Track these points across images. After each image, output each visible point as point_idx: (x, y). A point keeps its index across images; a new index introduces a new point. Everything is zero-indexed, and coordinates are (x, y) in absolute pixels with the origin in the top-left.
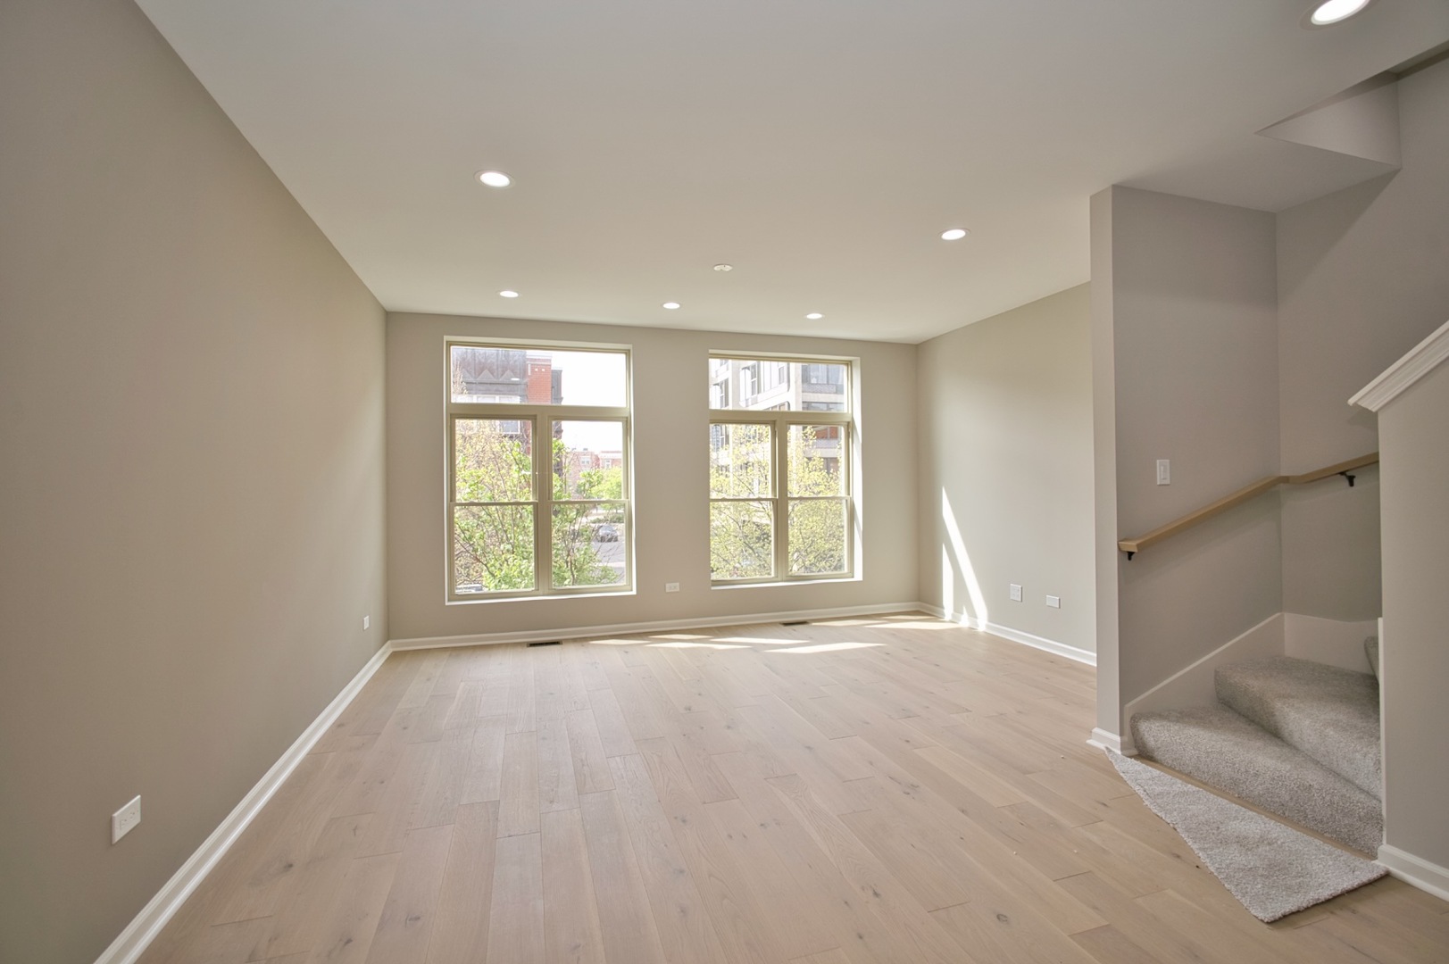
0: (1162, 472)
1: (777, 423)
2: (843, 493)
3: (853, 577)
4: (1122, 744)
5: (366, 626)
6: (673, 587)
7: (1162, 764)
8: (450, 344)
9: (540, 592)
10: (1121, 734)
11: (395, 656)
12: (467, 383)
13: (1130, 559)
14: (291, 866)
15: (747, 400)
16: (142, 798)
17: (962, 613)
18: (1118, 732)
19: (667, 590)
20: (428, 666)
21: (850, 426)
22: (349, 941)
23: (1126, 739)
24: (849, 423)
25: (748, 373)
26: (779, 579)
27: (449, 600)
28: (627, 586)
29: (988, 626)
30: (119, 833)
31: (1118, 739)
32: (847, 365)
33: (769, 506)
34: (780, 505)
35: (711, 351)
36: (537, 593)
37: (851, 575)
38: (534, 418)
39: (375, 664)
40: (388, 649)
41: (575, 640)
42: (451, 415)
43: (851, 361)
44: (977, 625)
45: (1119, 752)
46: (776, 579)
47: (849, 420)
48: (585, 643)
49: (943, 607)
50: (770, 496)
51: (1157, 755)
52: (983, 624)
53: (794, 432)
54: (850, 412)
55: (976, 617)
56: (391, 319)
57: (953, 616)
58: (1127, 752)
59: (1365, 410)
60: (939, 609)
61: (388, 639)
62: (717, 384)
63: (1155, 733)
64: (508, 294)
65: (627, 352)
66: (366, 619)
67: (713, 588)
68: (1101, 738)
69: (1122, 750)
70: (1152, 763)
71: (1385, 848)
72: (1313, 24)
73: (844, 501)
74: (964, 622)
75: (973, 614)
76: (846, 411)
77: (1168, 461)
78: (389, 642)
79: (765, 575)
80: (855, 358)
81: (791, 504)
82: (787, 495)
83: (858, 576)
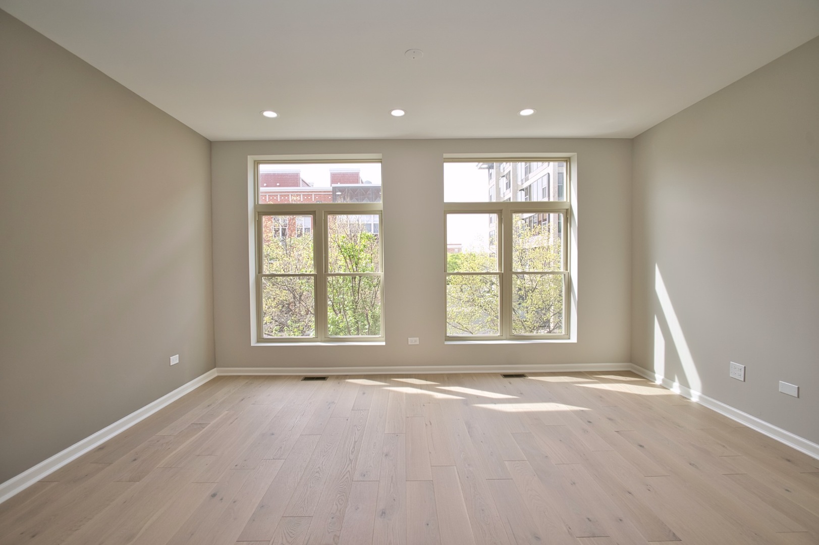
1: (504, 212)
2: (562, 270)
3: (569, 339)
6: (414, 341)
8: (257, 163)
9: (319, 339)
11: (218, 379)
17: (674, 381)
19: (410, 344)
21: (568, 213)
24: (567, 210)
25: (523, 193)
26: (504, 337)
27: (258, 342)
28: (377, 338)
29: (700, 397)
32: (566, 161)
33: (496, 278)
34: (506, 278)
36: (316, 339)
37: (567, 336)
38: (314, 213)
40: (213, 373)
41: (337, 377)
42: (258, 212)
43: (569, 158)
44: (690, 395)
46: (501, 338)
47: (567, 207)
48: (342, 381)
49: (654, 372)
50: (497, 271)
52: (695, 395)
53: (518, 220)
54: (568, 201)
55: (689, 387)
57: (664, 382)
64: (269, 114)
65: (382, 161)
67: (446, 343)
73: (563, 276)
74: (676, 389)
75: (684, 383)
76: (565, 200)
78: (215, 369)
79: (491, 334)
80: (573, 155)
81: (514, 276)
82: (511, 270)
83: (574, 339)
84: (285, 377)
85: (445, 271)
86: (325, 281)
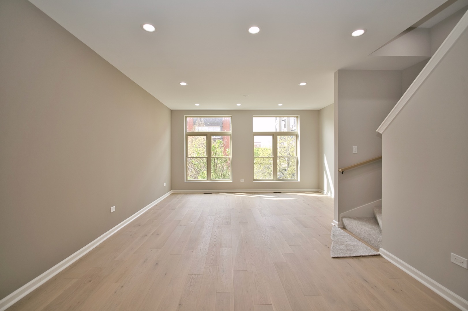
0: (355, 149)
1: (274, 135)
2: (295, 155)
4: (338, 224)
5: (165, 185)
6: (242, 181)
7: (347, 230)
8: (186, 117)
10: (339, 222)
11: (173, 194)
12: (205, 123)
13: (342, 173)
14: (140, 225)
15: (292, 125)
16: (115, 207)
17: (328, 192)
18: (338, 221)
19: (241, 181)
20: (179, 196)
21: (297, 136)
22: (146, 236)
23: (340, 223)
26: (274, 180)
27: (186, 181)
28: (229, 180)
30: (112, 211)
31: (337, 223)
32: (297, 117)
33: (272, 159)
34: (275, 159)
35: (254, 115)
36: (207, 180)
37: (297, 180)
38: (206, 135)
39: (167, 195)
40: (171, 192)
41: (216, 193)
42: (187, 135)
43: (298, 116)
45: (337, 226)
47: (297, 134)
48: (218, 194)
49: (324, 191)
50: (272, 156)
51: (347, 227)
52: (333, 196)
53: (279, 138)
56: (172, 112)
57: (326, 193)
58: (339, 227)
59: (379, 133)
60: (323, 191)
61: (172, 190)
62: (283, 120)
63: (346, 221)
64: (197, 105)
65: (231, 117)
66: (165, 184)
67: (254, 181)
68: (334, 223)
69: (338, 226)
70: (345, 230)
71: (381, 249)
72: (352, 36)
73: (295, 158)
74: (329, 195)
75: (331, 193)
76: (296, 131)
77: (357, 146)
79: (270, 179)
80: (299, 116)
81: (278, 158)
82: (277, 156)
83: (299, 180)
84: (197, 193)
85: (253, 156)
86: (210, 159)
